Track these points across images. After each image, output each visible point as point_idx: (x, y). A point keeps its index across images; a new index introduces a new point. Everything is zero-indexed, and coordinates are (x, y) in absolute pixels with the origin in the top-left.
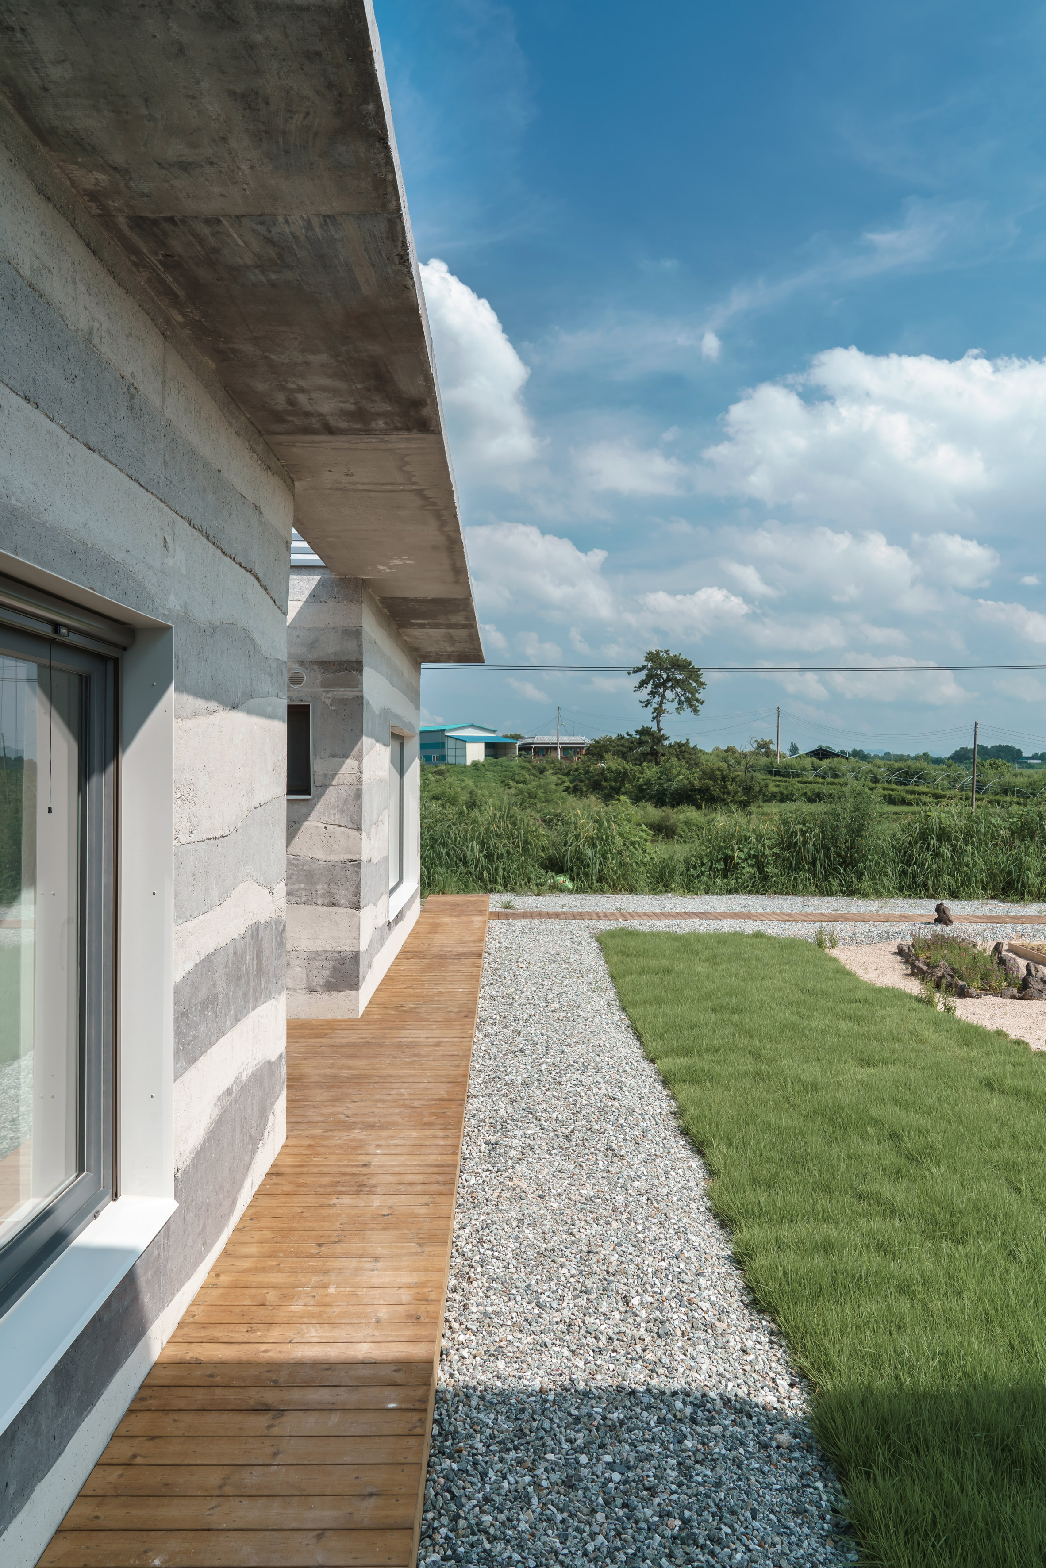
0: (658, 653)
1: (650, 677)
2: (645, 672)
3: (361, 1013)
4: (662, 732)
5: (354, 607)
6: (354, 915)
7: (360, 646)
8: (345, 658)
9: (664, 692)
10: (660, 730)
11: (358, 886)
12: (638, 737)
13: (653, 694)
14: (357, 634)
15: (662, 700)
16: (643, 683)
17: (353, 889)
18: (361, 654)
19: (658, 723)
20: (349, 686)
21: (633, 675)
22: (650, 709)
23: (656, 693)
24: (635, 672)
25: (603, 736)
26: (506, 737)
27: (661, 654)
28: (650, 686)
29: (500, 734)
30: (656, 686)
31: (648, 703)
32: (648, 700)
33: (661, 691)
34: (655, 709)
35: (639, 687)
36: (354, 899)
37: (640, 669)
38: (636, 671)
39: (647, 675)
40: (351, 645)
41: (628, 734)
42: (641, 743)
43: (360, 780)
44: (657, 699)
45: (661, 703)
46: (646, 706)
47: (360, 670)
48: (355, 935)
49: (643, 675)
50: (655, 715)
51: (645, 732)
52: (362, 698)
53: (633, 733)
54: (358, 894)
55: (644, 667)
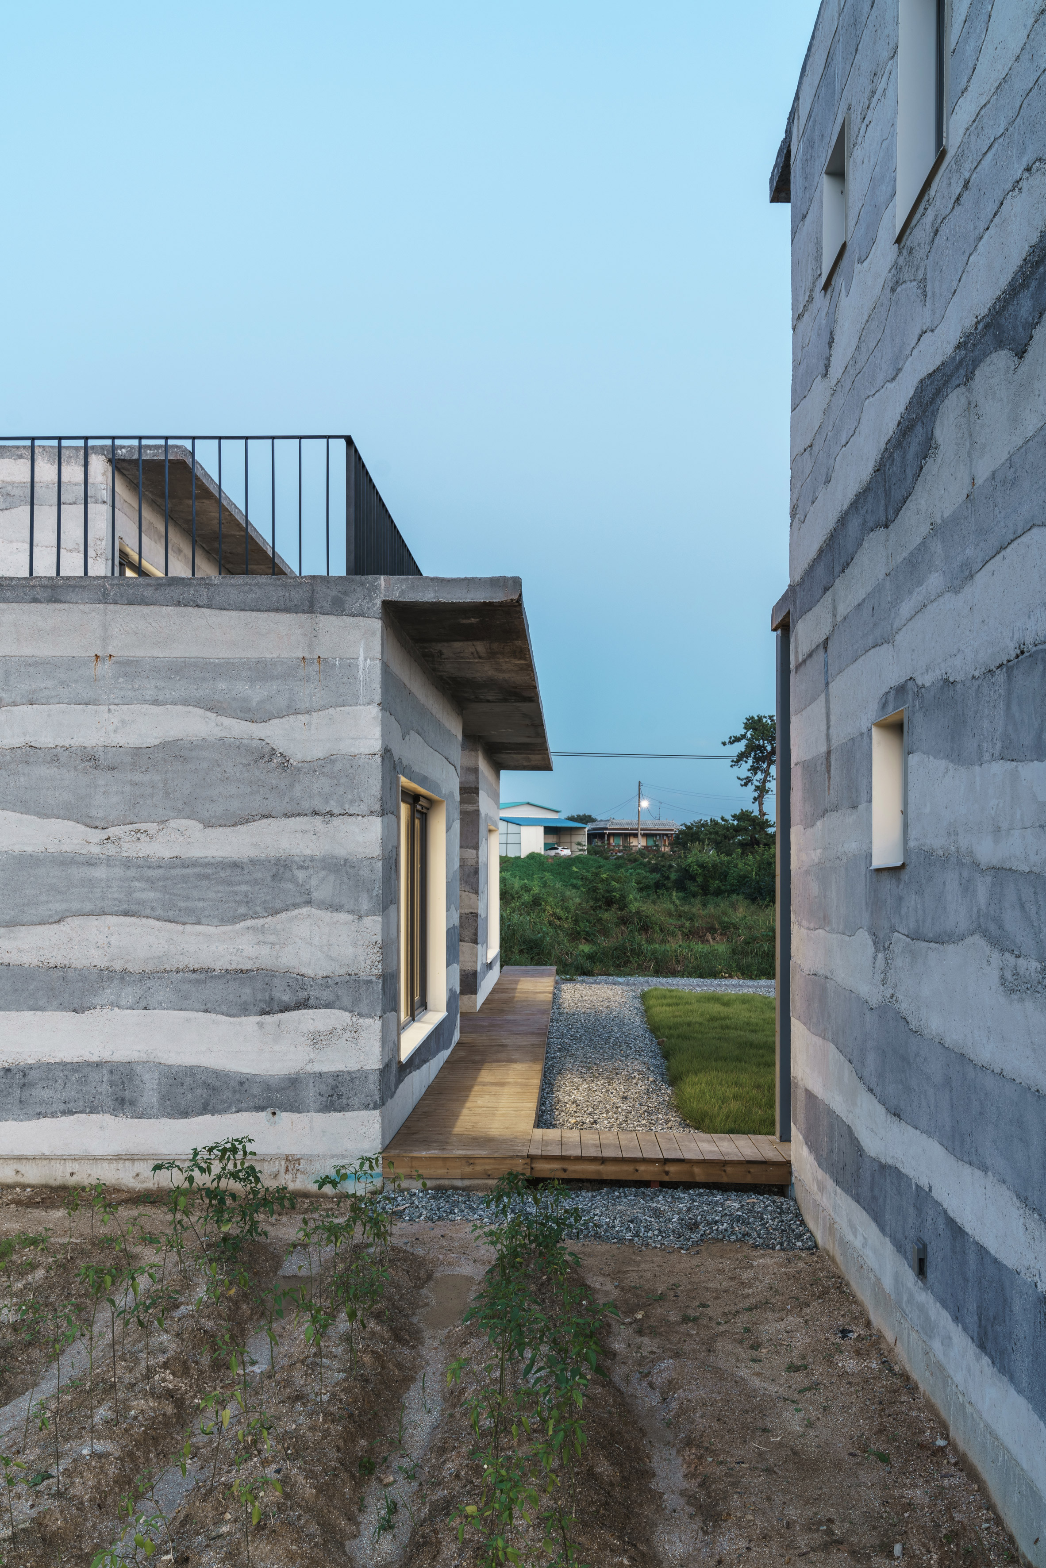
0: (760, 719)
1: (751, 748)
2: (744, 742)
3: (478, 1008)
4: (766, 817)
5: (473, 753)
6: (474, 948)
7: (477, 778)
8: (468, 786)
9: (769, 766)
10: (763, 814)
11: (476, 929)
12: (736, 823)
13: (754, 769)
14: (475, 770)
15: (766, 777)
16: (741, 757)
17: (473, 931)
18: (478, 783)
19: (761, 804)
20: (470, 803)
21: (728, 746)
22: (751, 787)
23: (758, 768)
24: (731, 743)
25: (697, 819)
26: (571, 819)
27: (764, 720)
28: (750, 761)
29: (563, 816)
30: (757, 759)
31: (747, 781)
32: (748, 778)
33: (765, 766)
34: (757, 788)
35: (737, 762)
36: (473, 937)
37: (737, 740)
38: (734, 742)
39: (746, 746)
40: (471, 778)
41: (723, 819)
42: (737, 830)
43: (477, 863)
44: (760, 776)
45: (765, 781)
46: (746, 785)
47: (477, 793)
48: (474, 959)
49: (741, 746)
50: (756, 794)
51: (744, 816)
52: (478, 811)
53: (729, 818)
54: (476, 934)
55: (744, 736)
